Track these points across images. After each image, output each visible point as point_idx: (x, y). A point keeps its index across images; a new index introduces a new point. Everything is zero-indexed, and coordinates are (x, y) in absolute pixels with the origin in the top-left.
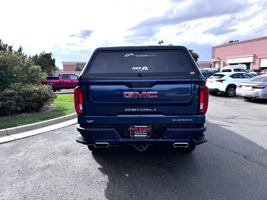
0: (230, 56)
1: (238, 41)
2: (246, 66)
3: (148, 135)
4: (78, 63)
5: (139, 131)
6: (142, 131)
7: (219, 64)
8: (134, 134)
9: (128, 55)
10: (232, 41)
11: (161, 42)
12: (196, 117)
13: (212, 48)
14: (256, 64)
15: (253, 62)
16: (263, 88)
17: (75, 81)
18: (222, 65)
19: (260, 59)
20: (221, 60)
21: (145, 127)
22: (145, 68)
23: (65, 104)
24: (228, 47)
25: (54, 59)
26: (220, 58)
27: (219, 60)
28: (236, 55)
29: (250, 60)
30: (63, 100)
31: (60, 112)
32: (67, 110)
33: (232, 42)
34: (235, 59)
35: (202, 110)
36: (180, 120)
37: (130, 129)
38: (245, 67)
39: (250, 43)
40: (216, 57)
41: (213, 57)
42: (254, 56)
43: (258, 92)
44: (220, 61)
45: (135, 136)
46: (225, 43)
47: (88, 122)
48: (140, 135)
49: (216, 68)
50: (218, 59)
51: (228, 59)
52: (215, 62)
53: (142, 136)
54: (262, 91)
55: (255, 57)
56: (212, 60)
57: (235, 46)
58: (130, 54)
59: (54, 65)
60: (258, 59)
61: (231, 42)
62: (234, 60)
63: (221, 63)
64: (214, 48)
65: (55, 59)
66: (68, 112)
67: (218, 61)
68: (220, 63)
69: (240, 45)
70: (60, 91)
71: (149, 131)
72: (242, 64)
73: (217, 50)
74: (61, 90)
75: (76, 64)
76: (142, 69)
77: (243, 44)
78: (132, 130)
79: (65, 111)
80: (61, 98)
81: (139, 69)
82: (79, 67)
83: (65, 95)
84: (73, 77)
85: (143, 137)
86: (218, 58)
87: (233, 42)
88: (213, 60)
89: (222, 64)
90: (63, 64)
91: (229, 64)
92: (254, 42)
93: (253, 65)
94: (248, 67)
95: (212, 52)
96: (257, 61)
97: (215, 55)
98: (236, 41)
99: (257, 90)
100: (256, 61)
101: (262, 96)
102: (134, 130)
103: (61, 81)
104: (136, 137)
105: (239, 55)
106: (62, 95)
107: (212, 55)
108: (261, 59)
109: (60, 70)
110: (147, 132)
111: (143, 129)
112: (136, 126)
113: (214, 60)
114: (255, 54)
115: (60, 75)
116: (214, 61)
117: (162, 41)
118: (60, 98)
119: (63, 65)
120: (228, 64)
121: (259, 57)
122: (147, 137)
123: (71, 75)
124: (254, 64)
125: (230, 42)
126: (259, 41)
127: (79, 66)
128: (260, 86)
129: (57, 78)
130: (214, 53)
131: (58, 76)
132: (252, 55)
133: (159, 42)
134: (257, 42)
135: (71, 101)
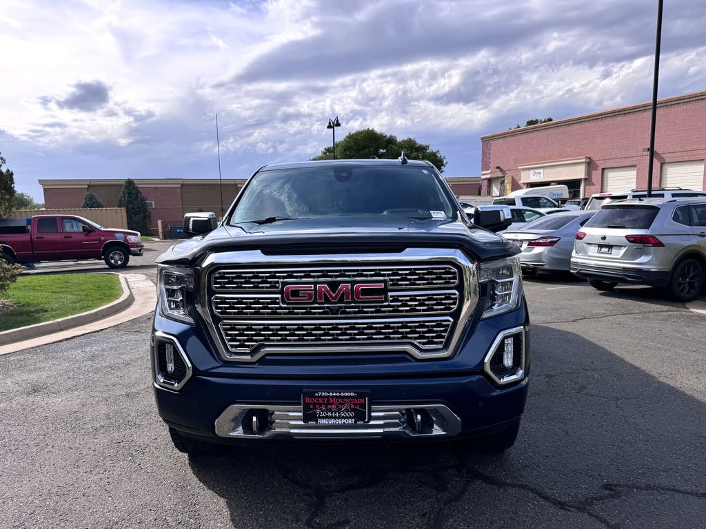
0: (528, 161)
1: (550, 120)
2: (567, 190)
4: (92, 183)
7: (501, 184)
10: (534, 120)
11: (333, 123)
13: (482, 139)
14: (593, 184)
15: (585, 179)
16: (552, 244)
17: (75, 237)
18: (508, 187)
19: (603, 169)
20: (507, 172)
23: (42, 298)
24: (523, 137)
25: (8, 171)
26: (504, 169)
27: (500, 174)
28: (543, 159)
29: (578, 173)
30: (39, 288)
31: (25, 316)
32: (47, 311)
33: (534, 124)
34: (541, 171)
38: (564, 191)
39: (578, 126)
40: (493, 164)
41: (485, 166)
42: (588, 163)
43: (540, 255)
44: (502, 175)
46: (519, 127)
49: (494, 195)
50: (498, 170)
51: (523, 169)
52: (490, 181)
54: (549, 251)
55: (590, 165)
56: (483, 175)
57: (540, 134)
59: (11, 191)
60: (597, 170)
61: (530, 123)
62: (540, 173)
63: (506, 181)
64: (486, 140)
65: (12, 173)
66: (46, 315)
67: (498, 178)
68: (503, 182)
69: (554, 131)
70: (33, 268)
72: (559, 183)
73: (495, 145)
74: (36, 265)
75: (86, 187)
77: (561, 129)
79: (39, 313)
80: (33, 284)
82: (96, 196)
83: (47, 276)
84: (73, 227)
86: (498, 168)
87: (536, 122)
88: (485, 174)
89: (508, 185)
90: (43, 185)
91: (528, 184)
92: (588, 124)
93: (587, 187)
94: (575, 192)
95: (483, 151)
96: (596, 175)
97: (490, 158)
98: (545, 121)
99: (538, 250)
100: (593, 176)
101: (550, 264)
103: (34, 237)
105: (552, 159)
106: (38, 277)
107: (483, 159)
108: (606, 171)
109: (35, 207)
113: (488, 174)
114: (590, 158)
115: (29, 221)
116: (489, 176)
117: (337, 121)
118: (29, 284)
119: (45, 190)
120: (524, 184)
121: (601, 165)
123: (65, 220)
124: (590, 185)
125: (528, 122)
126: (600, 122)
127: (94, 194)
128: (544, 240)
129: (22, 230)
130: (487, 155)
131: (24, 224)
132: (584, 160)
133: (330, 123)
134: (594, 124)
135: (60, 290)
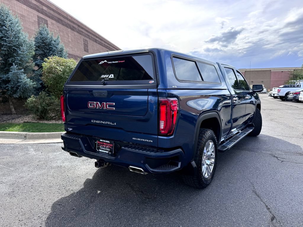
3: (110, 151)
5: (103, 146)
6: (105, 146)
8: (99, 148)
9: (102, 62)
12: (156, 138)
21: (108, 142)
22: (111, 76)
35: (162, 130)
36: (140, 139)
37: (97, 142)
45: (100, 150)
47: (69, 130)
48: (104, 150)
53: (105, 151)
58: (104, 61)
71: (112, 147)
76: (109, 77)
78: (98, 144)
81: (107, 77)
85: (106, 153)
102: (100, 144)
104: (101, 152)
110: (110, 148)
111: (106, 144)
112: (101, 140)
122: (108, 153)
